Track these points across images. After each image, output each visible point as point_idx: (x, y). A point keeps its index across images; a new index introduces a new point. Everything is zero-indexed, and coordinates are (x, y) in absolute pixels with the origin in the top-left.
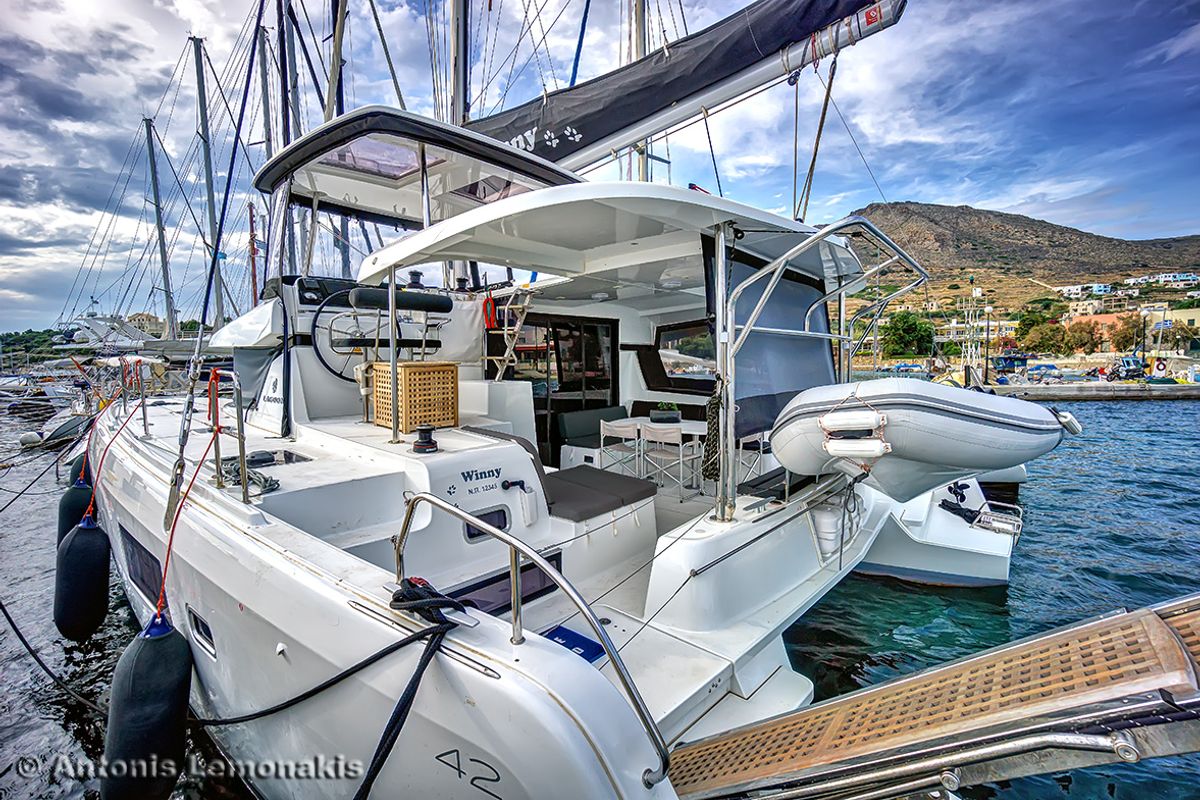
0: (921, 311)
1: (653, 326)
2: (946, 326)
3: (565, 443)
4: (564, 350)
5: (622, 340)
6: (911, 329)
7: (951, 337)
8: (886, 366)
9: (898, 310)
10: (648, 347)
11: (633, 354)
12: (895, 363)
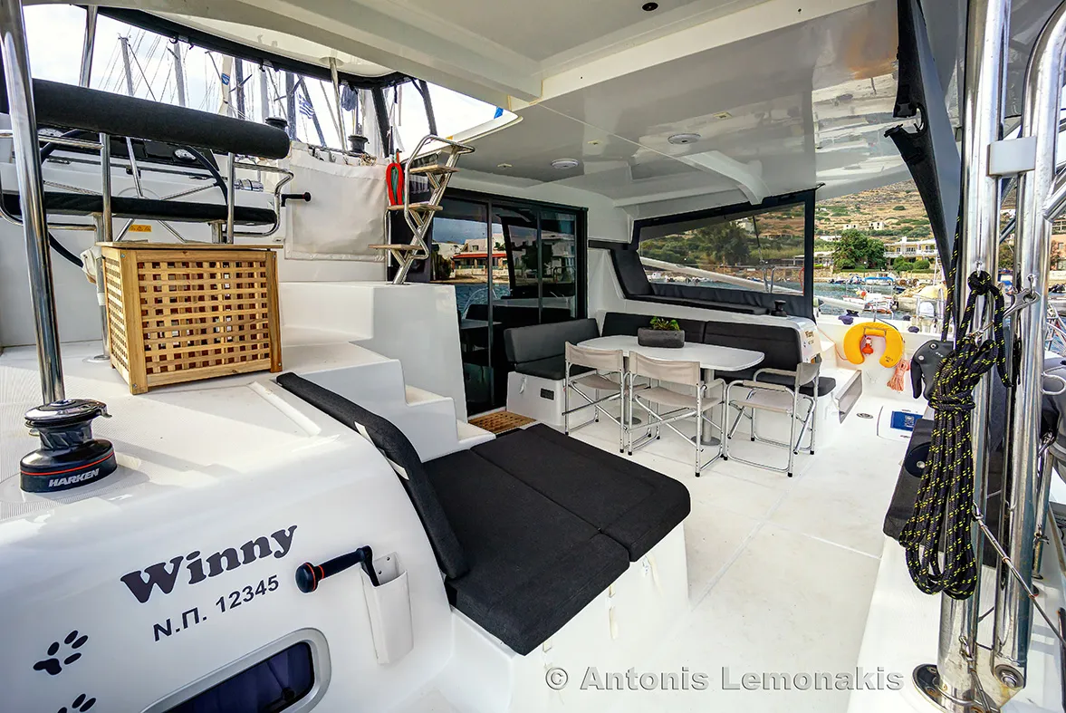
0: (868, 230)
1: (630, 219)
2: (897, 243)
3: (513, 369)
4: (517, 259)
5: (592, 234)
6: (863, 245)
7: (901, 253)
8: (839, 279)
9: (845, 228)
10: (625, 246)
11: (605, 253)
12: (845, 276)
